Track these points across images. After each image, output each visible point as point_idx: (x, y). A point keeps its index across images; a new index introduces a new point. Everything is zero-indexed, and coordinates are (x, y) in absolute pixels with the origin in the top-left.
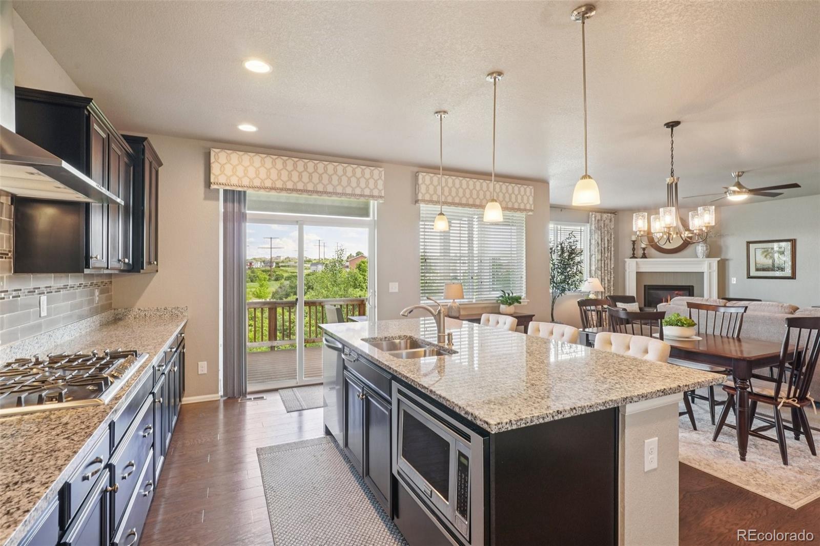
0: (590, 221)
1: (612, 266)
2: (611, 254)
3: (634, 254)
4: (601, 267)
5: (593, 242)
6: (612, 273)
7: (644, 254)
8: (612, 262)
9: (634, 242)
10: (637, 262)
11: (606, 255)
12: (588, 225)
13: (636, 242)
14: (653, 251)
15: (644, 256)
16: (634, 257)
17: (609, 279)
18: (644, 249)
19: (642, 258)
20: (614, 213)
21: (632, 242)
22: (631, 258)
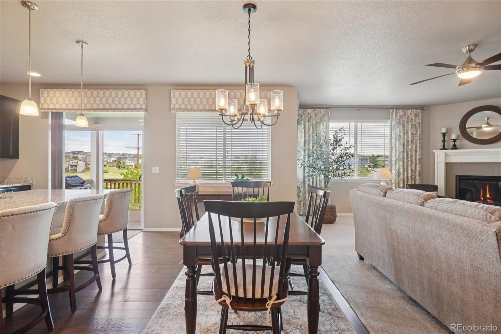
0: (391, 118)
1: (418, 157)
2: (416, 145)
3: (444, 146)
4: (404, 157)
5: (393, 135)
6: (418, 163)
7: (455, 145)
8: (418, 153)
9: (444, 134)
10: (445, 153)
11: (410, 147)
12: (389, 121)
13: (446, 135)
14: (466, 142)
15: (455, 147)
16: (444, 148)
17: (414, 169)
18: (455, 141)
19: (452, 149)
20: (421, 109)
21: (442, 135)
22: (441, 149)
